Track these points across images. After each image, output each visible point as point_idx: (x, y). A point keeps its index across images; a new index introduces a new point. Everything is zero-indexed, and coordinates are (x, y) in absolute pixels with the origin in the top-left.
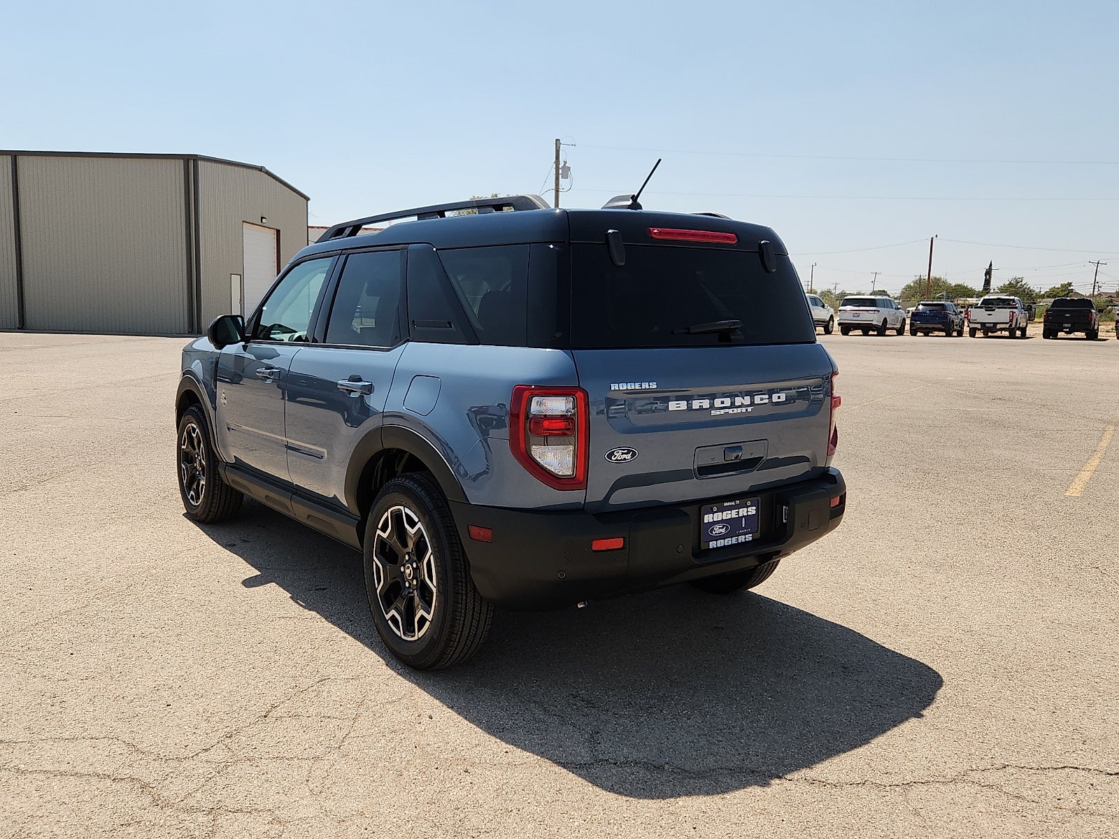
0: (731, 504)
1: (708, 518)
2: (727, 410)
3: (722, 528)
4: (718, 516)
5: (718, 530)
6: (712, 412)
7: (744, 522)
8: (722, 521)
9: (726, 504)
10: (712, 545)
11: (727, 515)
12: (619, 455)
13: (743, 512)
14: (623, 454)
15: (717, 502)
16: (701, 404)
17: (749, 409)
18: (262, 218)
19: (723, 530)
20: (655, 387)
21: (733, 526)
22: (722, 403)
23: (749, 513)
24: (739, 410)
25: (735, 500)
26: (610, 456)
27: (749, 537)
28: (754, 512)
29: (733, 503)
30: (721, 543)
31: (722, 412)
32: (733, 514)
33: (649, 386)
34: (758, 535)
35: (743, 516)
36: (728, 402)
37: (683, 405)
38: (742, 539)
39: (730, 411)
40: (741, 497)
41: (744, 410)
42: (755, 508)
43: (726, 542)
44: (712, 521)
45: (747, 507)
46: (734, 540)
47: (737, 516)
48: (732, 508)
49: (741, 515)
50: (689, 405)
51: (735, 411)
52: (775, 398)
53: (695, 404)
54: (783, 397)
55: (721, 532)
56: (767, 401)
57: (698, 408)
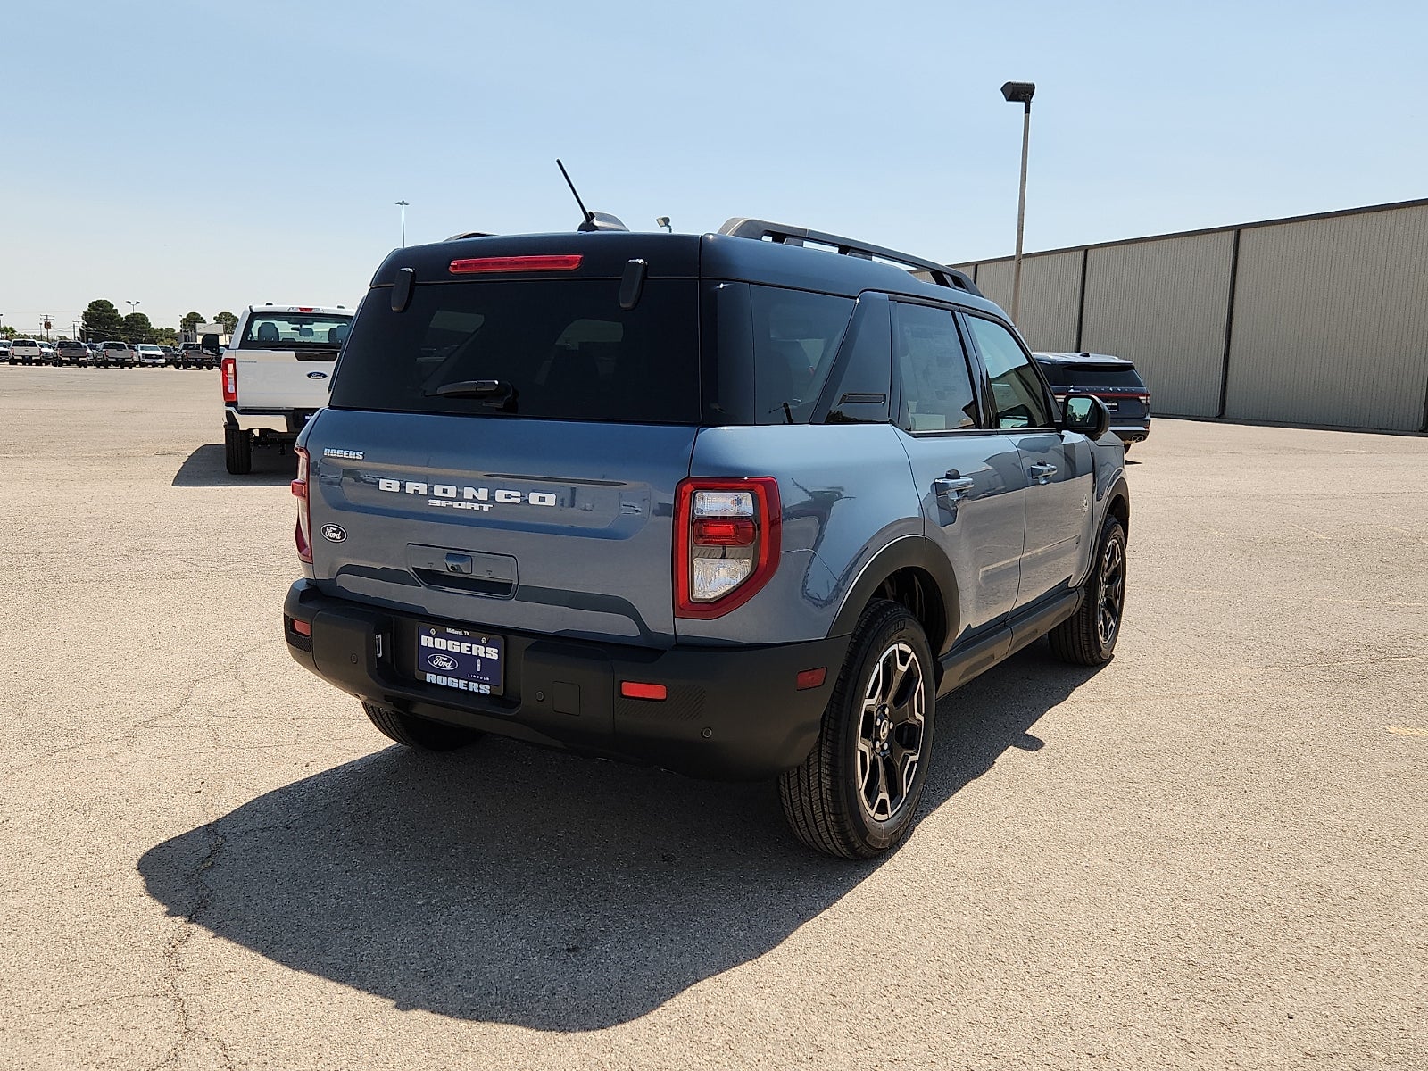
0: (456, 632)
1: (426, 641)
2: (450, 503)
3: (446, 661)
4: (441, 644)
5: (440, 662)
6: (430, 501)
7: (479, 665)
8: (446, 652)
9: (449, 630)
10: (430, 678)
11: (453, 646)
12: (330, 532)
13: (478, 650)
14: (333, 531)
15: (442, 624)
16: (417, 489)
17: (486, 507)
20: (361, 457)
21: (464, 666)
22: (445, 491)
23: (488, 656)
24: (469, 506)
25: (463, 630)
26: (324, 530)
27: (485, 689)
29: (460, 633)
30: (442, 680)
31: (444, 503)
32: (464, 648)
33: (355, 454)
34: (499, 692)
35: (478, 657)
36: (452, 492)
37: (395, 486)
38: (473, 687)
39: (456, 504)
40: (476, 630)
41: (476, 507)
42: (496, 651)
43: (452, 682)
44: (432, 646)
45: (485, 646)
46: (462, 684)
47: (469, 653)
48: (460, 639)
49: (475, 653)
50: (402, 487)
51: (463, 505)
52: (534, 498)
53: (410, 487)
54: (551, 500)
55: (445, 667)
56: (518, 501)
57: (412, 492)
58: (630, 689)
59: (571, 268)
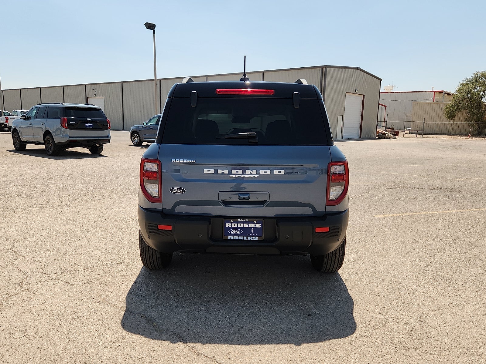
0: (243, 220)
1: (228, 225)
2: (240, 176)
4: (235, 225)
5: (234, 231)
6: (230, 176)
7: (252, 230)
8: (237, 228)
9: (239, 220)
10: (230, 238)
11: (240, 225)
12: (176, 190)
13: (252, 225)
14: (178, 190)
15: (235, 219)
16: (223, 172)
17: (256, 176)
18: (356, 90)
19: (238, 232)
20: (194, 162)
21: (246, 231)
22: (237, 172)
23: (256, 227)
24: (248, 176)
25: (246, 219)
26: (172, 190)
27: (256, 238)
28: (260, 227)
29: (245, 220)
30: (236, 238)
32: (246, 225)
33: (191, 161)
34: (262, 238)
35: (252, 227)
36: (240, 172)
37: (212, 171)
38: (250, 238)
40: (251, 219)
41: (252, 176)
42: (260, 225)
43: (240, 238)
44: (231, 226)
45: (255, 224)
46: (245, 238)
47: (248, 227)
48: (244, 222)
49: (251, 227)
50: (216, 171)
51: (246, 176)
52: (276, 172)
53: (220, 171)
54: (283, 172)
55: (237, 233)
56: (270, 173)
57: (221, 173)
58: (318, 230)
59: (271, 94)
